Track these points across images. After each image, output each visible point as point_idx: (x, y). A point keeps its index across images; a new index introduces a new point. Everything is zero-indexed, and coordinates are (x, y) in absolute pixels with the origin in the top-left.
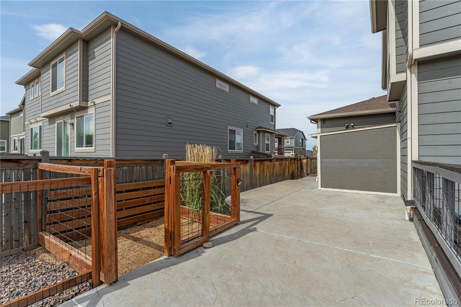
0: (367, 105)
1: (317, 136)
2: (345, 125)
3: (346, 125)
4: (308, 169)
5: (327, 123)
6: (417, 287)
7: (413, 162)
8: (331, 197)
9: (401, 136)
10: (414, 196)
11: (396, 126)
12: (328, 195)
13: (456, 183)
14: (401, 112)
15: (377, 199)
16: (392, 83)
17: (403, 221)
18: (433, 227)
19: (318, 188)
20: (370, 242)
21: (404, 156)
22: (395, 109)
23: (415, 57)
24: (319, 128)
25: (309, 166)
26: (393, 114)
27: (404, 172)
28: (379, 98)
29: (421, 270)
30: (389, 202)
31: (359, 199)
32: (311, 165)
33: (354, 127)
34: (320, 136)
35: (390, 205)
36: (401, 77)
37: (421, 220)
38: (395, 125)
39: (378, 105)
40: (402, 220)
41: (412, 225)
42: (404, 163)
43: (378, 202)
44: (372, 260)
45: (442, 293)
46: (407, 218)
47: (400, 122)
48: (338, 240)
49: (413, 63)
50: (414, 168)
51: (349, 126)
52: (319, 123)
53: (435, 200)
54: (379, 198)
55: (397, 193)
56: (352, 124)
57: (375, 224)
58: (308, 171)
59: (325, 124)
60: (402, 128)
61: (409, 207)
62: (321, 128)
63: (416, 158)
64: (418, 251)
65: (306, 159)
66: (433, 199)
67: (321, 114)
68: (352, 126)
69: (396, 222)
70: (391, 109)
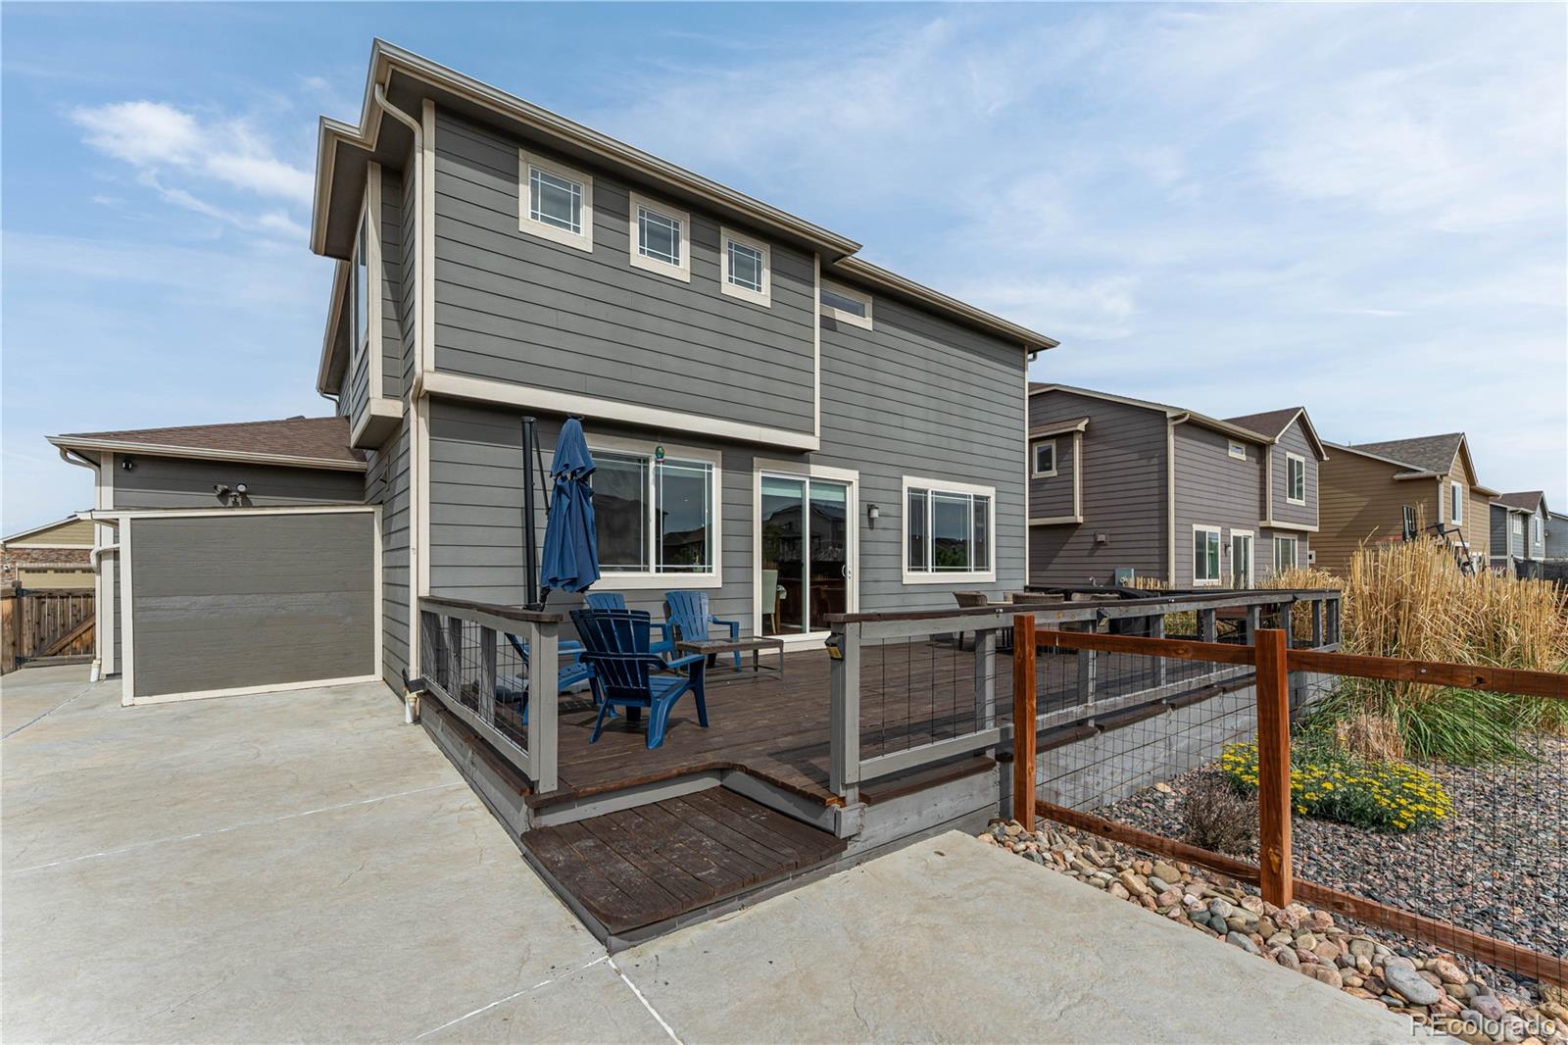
0: (286, 437)
1: (118, 519)
2: (216, 488)
3: (220, 488)
4: (21, 640)
5: (142, 471)
6: (452, 812)
7: (420, 599)
8: (189, 718)
9: (387, 535)
10: (423, 670)
11: (373, 513)
12: (174, 714)
13: (498, 632)
14: (386, 482)
15: (330, 697)
16: (373, 416)
17: (402, 728)
18: (464, 712)
19: (121, 699)
20: (353, 782)
21: (397, 585)
22: (362, 465)
23: (427, 386)
24: (108, 485)
25: (25, 627)
26: (359, 477)
27: (393, 622)
28: (318, 422)
29: (451, 789)
30: (360, 697)
31: (283, 706)
32: (38, 623)
33: (248, 496)
34: (132, 519)
35: (365, 704)
36: (393, 409)
37: (442, 709)
38: (370, 509)
39: (320, 443)
40: (400, 725)
41: (420, 729)
42: (396, 603)
43: (337, 703)
44: (370, 807)
45: (482, 804)
46: (409, 719)
47: (381, 503)
48: (278, 803)
49: (421, 395)
50: (423, 612)
51: (231, 492)
52: (108, 468)
53: (463, 671)
54: (333, 692)
55: (373, 673)
56: (242, 488)
57: (349, 748)
58: (21, 649)
59: (129, 474)
60: (387, 519)
61: (414, 694)
62: (114, 486)
63: (425, 592)
64: (441, 767)
65: (13, 597)
66: (460, 669)
67: (117, 436)
68: (241, 493)
69: (389, 732)
70: (353, 464)
